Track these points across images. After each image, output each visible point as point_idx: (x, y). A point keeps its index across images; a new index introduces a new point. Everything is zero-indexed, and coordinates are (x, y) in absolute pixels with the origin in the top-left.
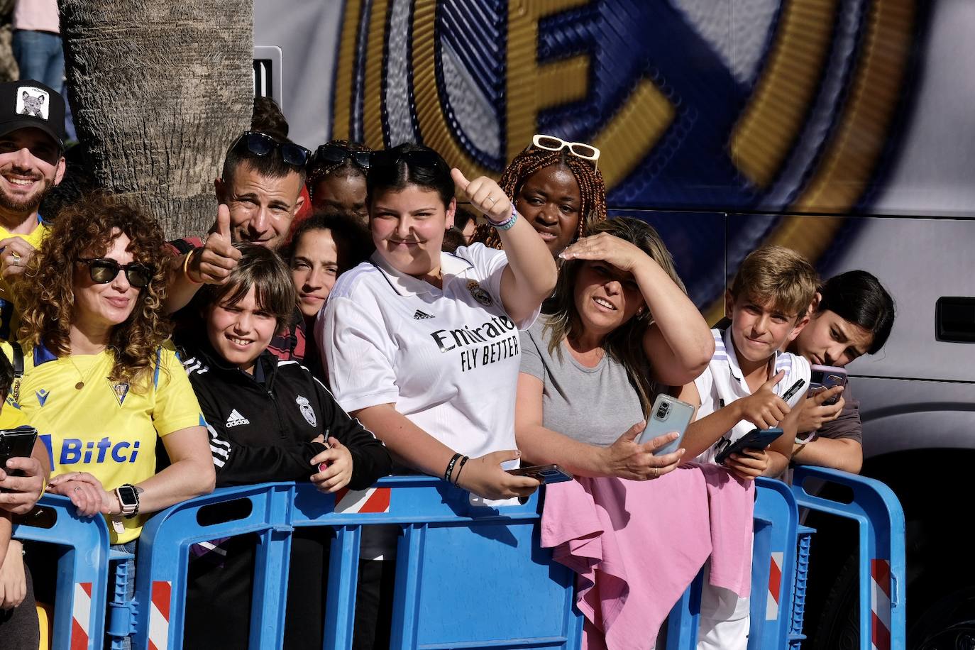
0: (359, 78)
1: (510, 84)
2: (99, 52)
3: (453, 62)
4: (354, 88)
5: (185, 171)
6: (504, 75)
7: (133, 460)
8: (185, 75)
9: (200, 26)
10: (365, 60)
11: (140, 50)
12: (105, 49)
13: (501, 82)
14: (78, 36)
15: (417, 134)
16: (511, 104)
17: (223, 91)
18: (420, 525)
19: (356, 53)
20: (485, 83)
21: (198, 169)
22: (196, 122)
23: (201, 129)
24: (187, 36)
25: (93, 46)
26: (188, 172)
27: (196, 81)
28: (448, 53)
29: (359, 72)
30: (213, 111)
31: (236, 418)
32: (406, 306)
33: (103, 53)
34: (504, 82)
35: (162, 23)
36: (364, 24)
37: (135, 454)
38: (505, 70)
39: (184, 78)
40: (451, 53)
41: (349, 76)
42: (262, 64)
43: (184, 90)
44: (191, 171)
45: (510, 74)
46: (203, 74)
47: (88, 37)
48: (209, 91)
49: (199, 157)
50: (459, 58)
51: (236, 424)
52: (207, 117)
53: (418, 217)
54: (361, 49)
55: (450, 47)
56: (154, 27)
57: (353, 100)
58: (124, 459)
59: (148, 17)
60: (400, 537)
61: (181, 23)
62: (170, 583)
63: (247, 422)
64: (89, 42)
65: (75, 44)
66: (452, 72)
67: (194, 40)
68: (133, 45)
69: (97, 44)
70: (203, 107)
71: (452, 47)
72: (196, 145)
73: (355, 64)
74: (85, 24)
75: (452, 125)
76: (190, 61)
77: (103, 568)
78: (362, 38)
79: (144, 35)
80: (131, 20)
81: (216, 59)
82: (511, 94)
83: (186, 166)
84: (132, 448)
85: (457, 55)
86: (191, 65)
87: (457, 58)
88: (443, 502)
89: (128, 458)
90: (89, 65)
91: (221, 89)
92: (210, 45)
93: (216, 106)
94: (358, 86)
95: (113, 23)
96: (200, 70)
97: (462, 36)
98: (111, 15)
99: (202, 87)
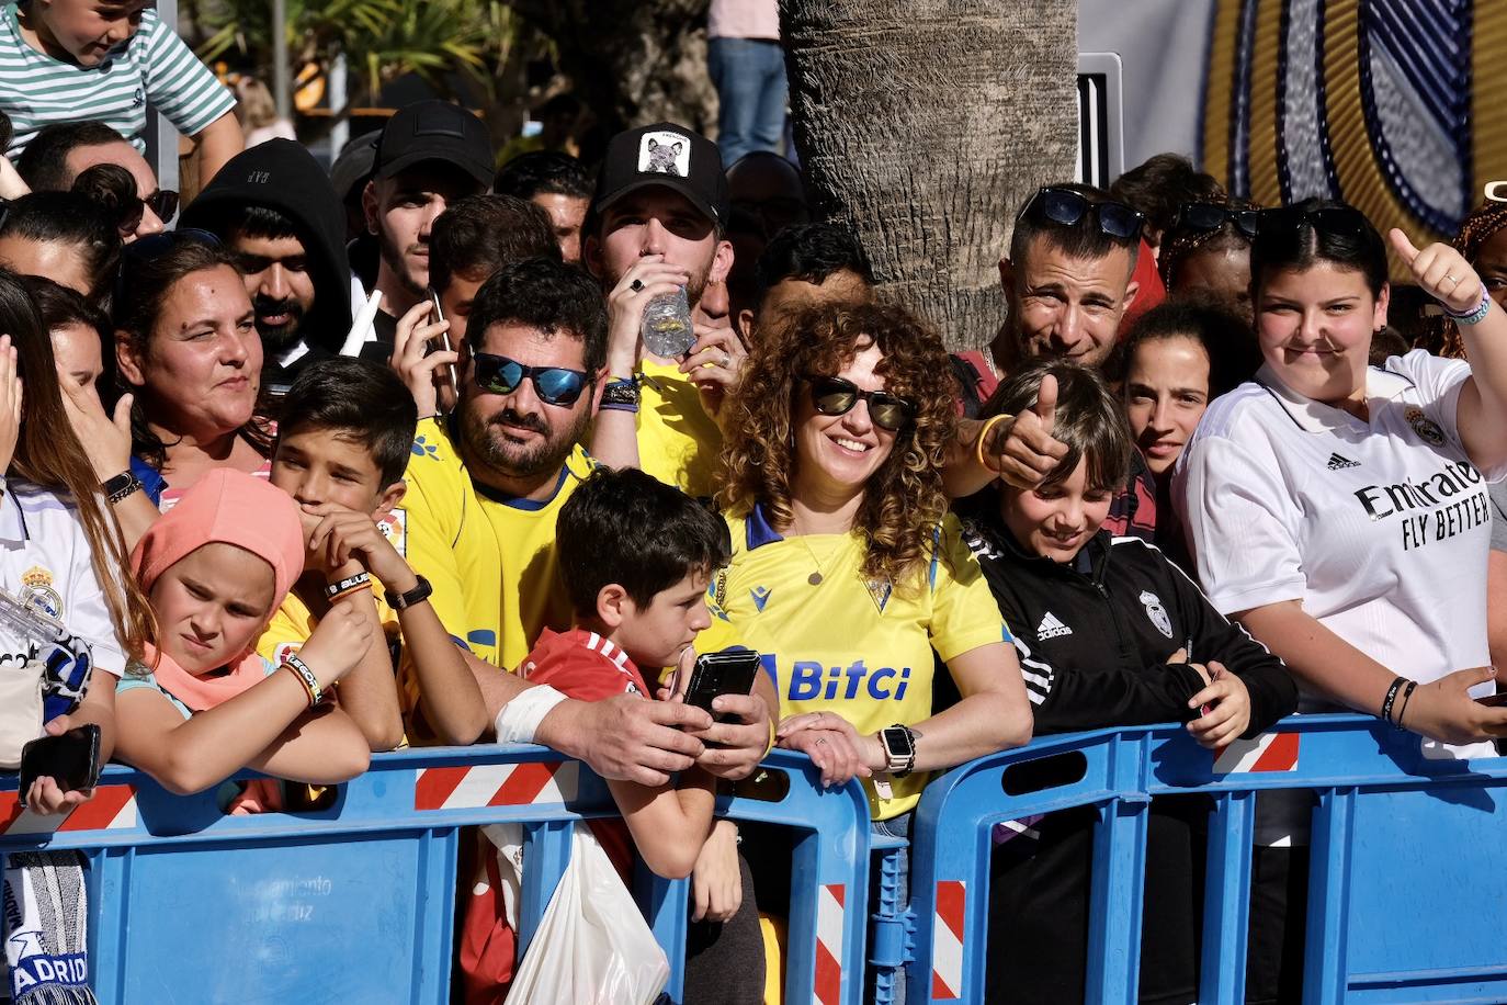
0: (1241, 99)
1: (1478, 104)
2: (842, 68)
3: (1387, 71)
4: (1233, 116)
5: (974, 248)
6: (1468, 89)
7: (899, 696)
8: (972, 101)
9: (995, 24)
10: (1249, 72)
11: (903, 63)
12: (849, 64)
13: (1463, 101)
14: (808, 43)
15: (1333, 184)
16: (1479, 135)
17: (1031, 124)
18: (1345, 790)
19: (1237, 61)
20: (1438, 103)
21: (994, 245)
22: (991, 172)
23: (998, 183)
24: (976, 40)
25: (831, 59)
26: (979, 251)
27: (988, 109)
28: (1379, 57)
29: (1242, 89)
30: (1017, 155)
31: (1050, 626)
32: (1315, 448)
33: (846, 69)
34: (1469, 101)
35: (938, 21)
36: (1248, 16)
37: (903, 687)
38: (1470, 82)
39: (970, 104)
40: (1383, 55)
41: (1226, 97)
42: (1090, 80)
43: (971, 124)
44: (985, 249)
45: (1478, 89)
46: (1001, 98)
47: (824, 45)
48: (1010, 124)
49: (996, 226)
50: (1396, 64)
51: (1052, 634)
52: (1008, 165)
53: (1332, 311)
54: (1244, 54)
55: (1382, 48)
56: (924, 27)
57: (1232, 134)
58: (886, 694)
59: (914, 12)
60: (1315, 808)
61: (964, 20)
62: (963, 883)
63: (1068, 631)
64: (824, 53)
65: (804, 57)
66: (1386, 86)
67: (986, 46)
68: (893, 55)
69: (837, 56)
70: (1001, 149)
71: (1386, 49)
72: (991, 207)
73: (1236, 78)
74: (818, 24)
75: (1388, 171)
76: (980, 78)
77: (861, 861)
78: (1245, 38)
79: (909, 40)
80: (890, 18)
81: (1021, 74)
82: (1480, 119)
83: (977, 240)
84: (898, 678)
85: (1393, 60)
86: (981, 85)
87: (1393, 66)
88: (1380, 752)
89: (893, 693)
90: (826, 89)
91: (1029, 120)
92: (1011, 53)
93: (1020, 146)
94: (1240, 112)
95: (860, 22)
96: (995, 92)
97: (1401, 30)
98: (858, 11)
99: (1000, 118)
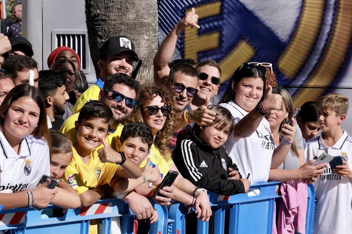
2: (109, 31)
5: (140, 75)
8: (141, 39)
9: (146, 21)
11: (125, 30)
12: (112, 30)
14: (100, 25)
21: (144, 74)
22: (145, 57)
23: (146, 59)
24: (142, 25)
25: (107, 29)
26: (141, 75)
27: (144, 42)
30: (150, 53)
33: (111, 31)
35: (134, 20)
39: (141, 40)
43: (141, 45)
44: (142, 75)
46: (147, 39)
47: (104, 25)
48: (149, 45)
49: (145, 69)
52: (148, 55)
53: (258, 89)
56: (130, 21)
59: (128, 18)
61: (140, 20)
62: (179, 230)
64: (104, 27)
65: (98, 28)
67: (144, 26)
68: (123, 28)
69: (108, 28)
70: (147, 51)
72: (144, 65)
74: (103, 20)
76: (143, 34)
79: (127, 24)
80: (122, 19)
81: (151, 33)
83: (140, 73)
86: (143, 36)
90: (104, 36)
91: (152, 44)
92: (149, 28)
93: (151, 51)
95: (115, 20)
96: (146, 37)
98: (114, 17)
99: (147, 44)
